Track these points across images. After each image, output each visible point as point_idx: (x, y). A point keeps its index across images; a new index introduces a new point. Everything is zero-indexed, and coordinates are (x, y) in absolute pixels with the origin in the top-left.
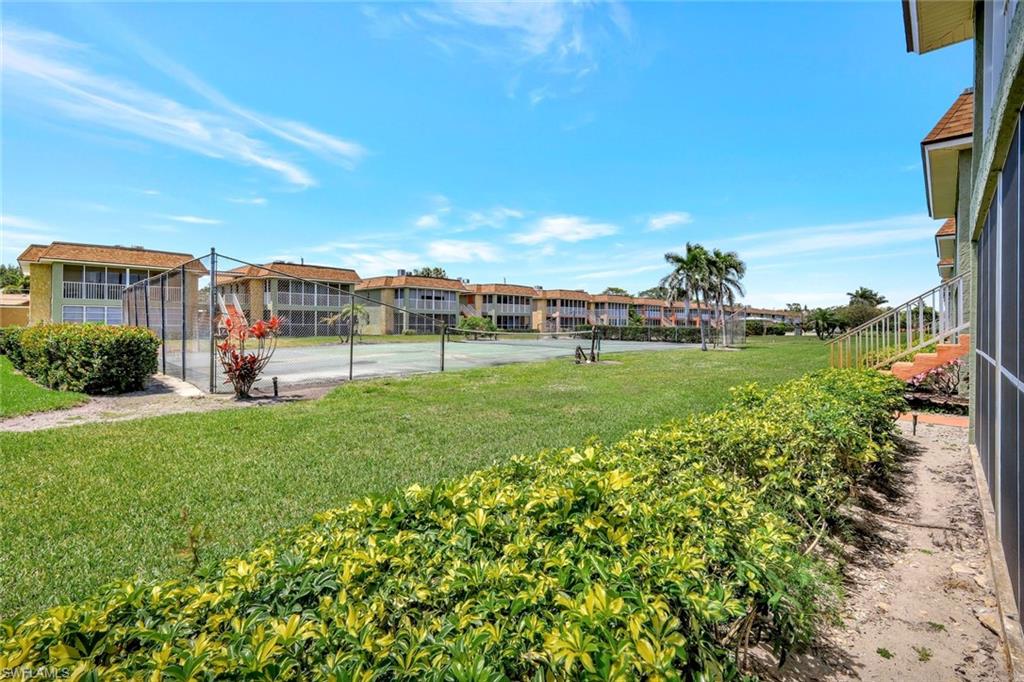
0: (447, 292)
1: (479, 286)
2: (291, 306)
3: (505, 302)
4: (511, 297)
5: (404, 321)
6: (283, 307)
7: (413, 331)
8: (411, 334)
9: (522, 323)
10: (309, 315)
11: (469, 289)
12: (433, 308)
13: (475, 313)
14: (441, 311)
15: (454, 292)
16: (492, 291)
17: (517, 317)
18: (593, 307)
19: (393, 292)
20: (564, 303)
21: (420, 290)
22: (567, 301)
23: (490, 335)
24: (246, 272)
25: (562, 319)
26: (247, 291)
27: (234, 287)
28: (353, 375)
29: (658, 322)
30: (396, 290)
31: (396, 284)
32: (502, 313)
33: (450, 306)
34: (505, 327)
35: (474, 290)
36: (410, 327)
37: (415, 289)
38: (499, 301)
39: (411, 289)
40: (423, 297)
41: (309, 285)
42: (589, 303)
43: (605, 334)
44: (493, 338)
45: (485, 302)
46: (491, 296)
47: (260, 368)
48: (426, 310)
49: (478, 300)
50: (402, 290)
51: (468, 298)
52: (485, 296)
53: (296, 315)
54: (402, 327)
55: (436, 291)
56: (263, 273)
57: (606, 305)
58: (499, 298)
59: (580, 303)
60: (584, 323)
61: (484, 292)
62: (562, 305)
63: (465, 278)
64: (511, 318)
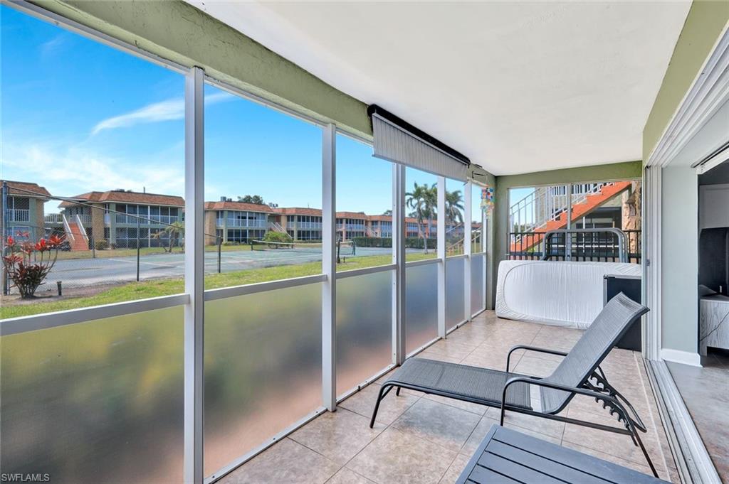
0: (258, 213)
1: (284, 210)
2: (127, 225)
3: (304, 221)
4: (308, 217)
5: (224, 235)
6: (121, 225)
7: (231, 242)
8: (229, 245)
9: (317, 236)
10: (144, 232)
11: (275, 212)
12: (247, 226)
13: (281, 229)
14: (254, 228)
15: (264, 214)
16: (293, 213)
17: (313, 232)
18: (370, 224)
19: (216, 214)
20: (349, 221)
21: (236, 212)
22: (350, 220)
23: (288, 245)
24: (88, 197)
25: (347, 232)
26: (90, 213)
27: (79, 210)
28: (140, 277)
29: (416, 234)
30: (218, 212)
31: (218, 207)
32: (301, 229)
33: (260, 224)
34: (304, 239)
35: (280, 212)
36: (229, 240)
37: (232, 211)
38: (299, 220)
39: (229, 211)
40: (239, 217)
41: (144, 208)
42: (367, 222)
43: (372, 243)
44: (290, 247)
45: (288, 220)
46: (293, 217)
47: (45, 274)
48: (241, 227)
49: (284, 220)
50: (222, 212)
51: (276, 218)
52: (288, 217)
53: (132, 232)
54: (222, 240)
55: (249, 212)
56: (103, 199)
57: (379, 223)
58: (299, 217)
59: (361, 222)
60: (363, 235)
61: (288, 213)
62: (347, 223)
63: (274, 203)
64: (308, 232)
